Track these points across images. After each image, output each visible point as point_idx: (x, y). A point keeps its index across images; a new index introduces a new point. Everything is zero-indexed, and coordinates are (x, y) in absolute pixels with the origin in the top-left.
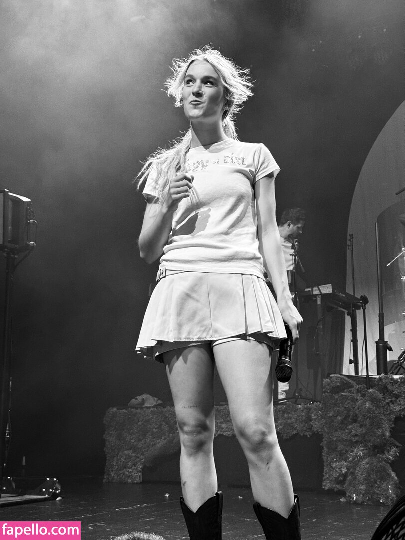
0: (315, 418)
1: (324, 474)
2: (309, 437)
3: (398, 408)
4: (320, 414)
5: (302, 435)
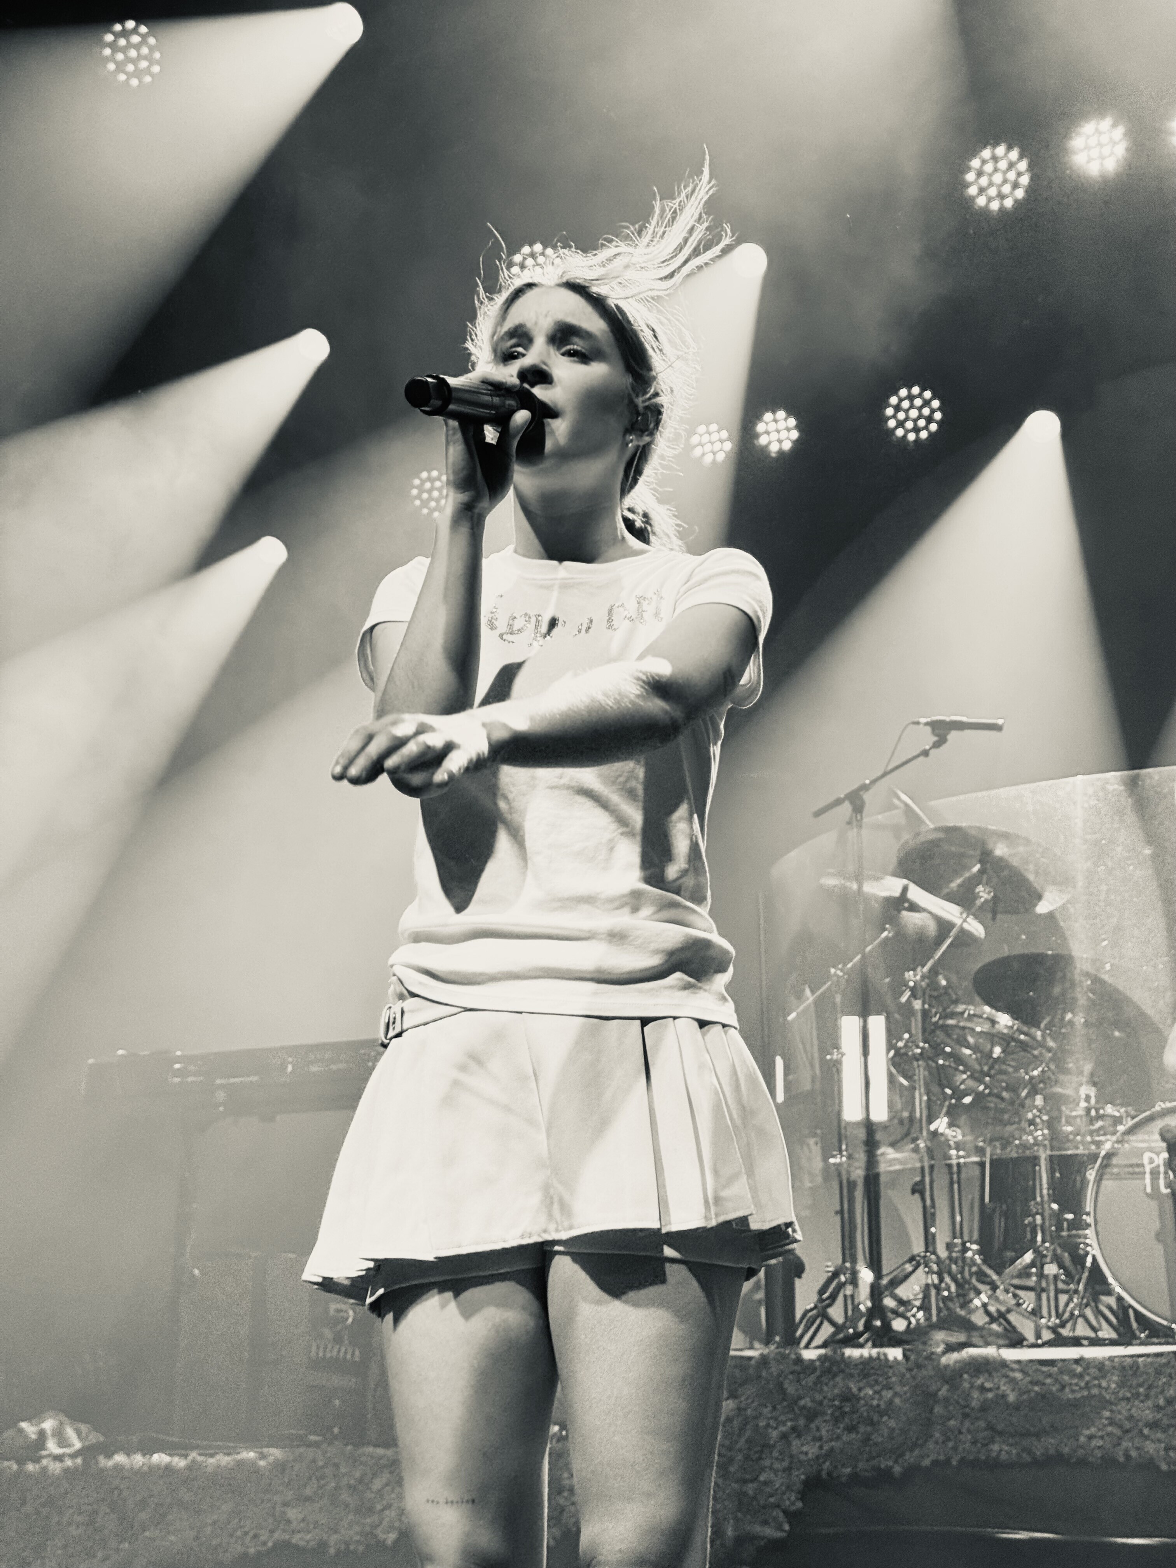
3: (812, 1450)
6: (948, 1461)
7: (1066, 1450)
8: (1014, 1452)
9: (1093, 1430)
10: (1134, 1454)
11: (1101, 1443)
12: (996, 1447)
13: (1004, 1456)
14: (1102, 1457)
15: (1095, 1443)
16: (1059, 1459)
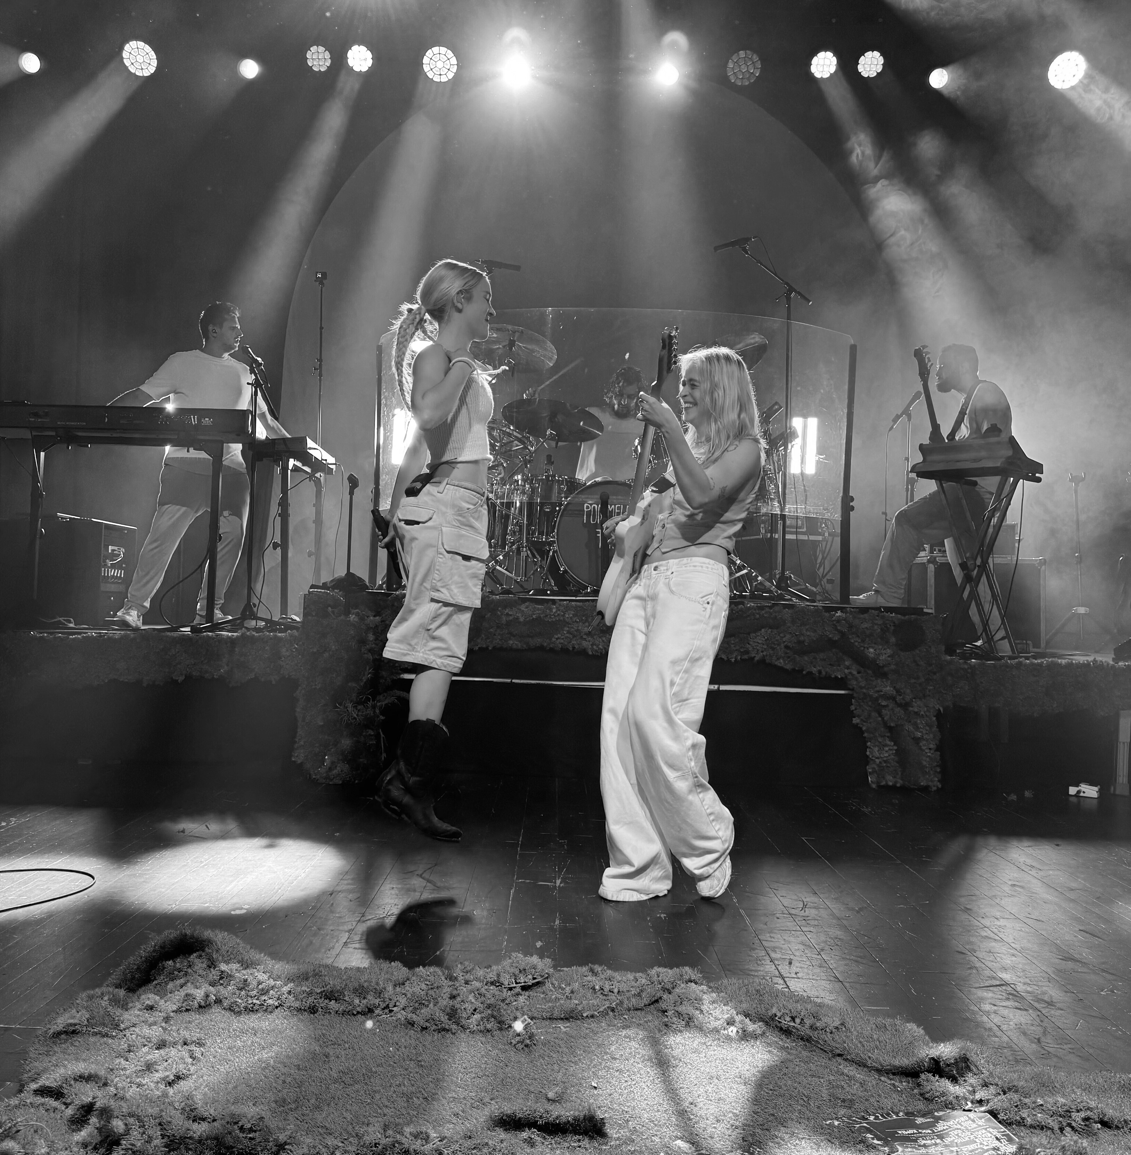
0: (288, 654)
1: (297, 740)
2: (274, 683)
4: (295, 648)
5: (263, 680)
6: (487, 648)
7: (545, 644)
8: (519, 645)
9: (559, 635)
10: (577, 647)
11: (562, 641)
12: (511, 642)
13: (515, 647)
14: (561, 648)
15: (559, 640)
16: (542, 648)
